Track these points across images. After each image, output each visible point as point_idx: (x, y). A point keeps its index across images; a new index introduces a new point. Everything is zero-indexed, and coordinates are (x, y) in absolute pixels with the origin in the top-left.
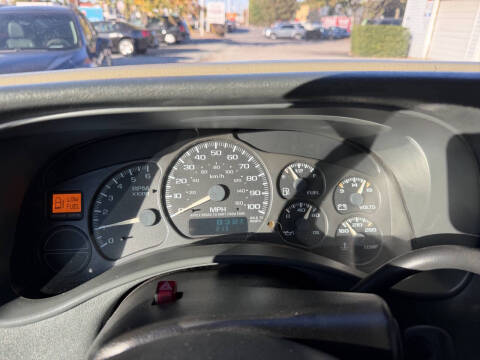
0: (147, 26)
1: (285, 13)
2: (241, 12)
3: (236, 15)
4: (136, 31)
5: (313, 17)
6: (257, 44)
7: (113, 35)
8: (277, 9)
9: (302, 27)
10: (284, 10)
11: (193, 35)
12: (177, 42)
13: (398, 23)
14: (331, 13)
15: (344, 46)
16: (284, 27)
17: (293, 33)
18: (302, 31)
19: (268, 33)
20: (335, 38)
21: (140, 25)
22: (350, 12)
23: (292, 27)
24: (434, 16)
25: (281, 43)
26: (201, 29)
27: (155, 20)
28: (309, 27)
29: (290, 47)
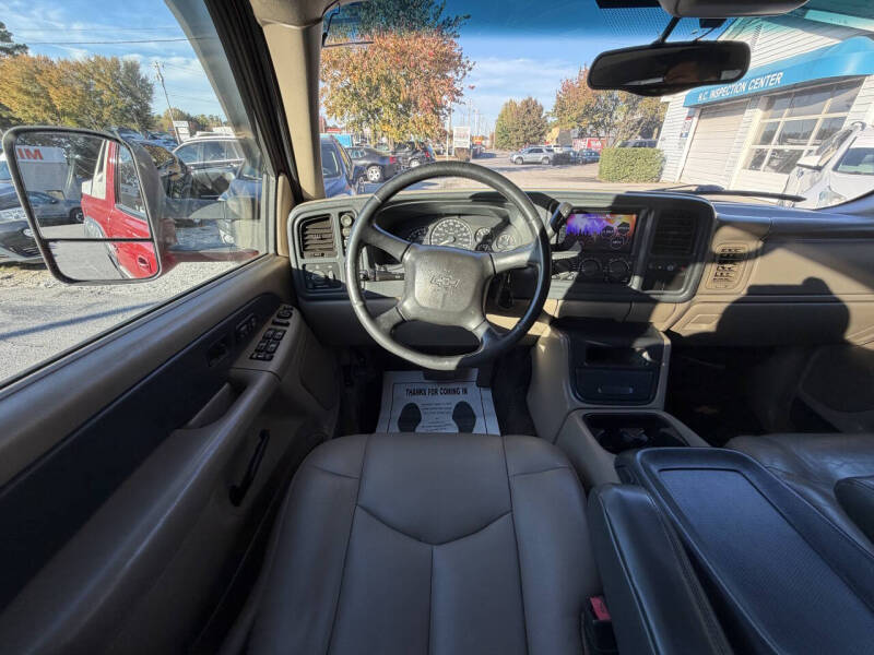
0: (394, 153)
1: (535, 135)
2: (488, 136)
3: (483, 138)
4: (383, 158)
5: (563, 140)
7: (362, 162)
8: (526, 131)
9: (552, 151)
10: (532, 133)
13: (653, 145)
14: (582, 135)
15: (591, 170)
16: (531, 151)
17: (540, 157)
18: (551, 155)
19: (515, 157)
20: (585, 162)
21: (387, 151)
22: (602, 133)
23: (541, 151)
24: (691, 135)
25: (526, 168)
26: (446, 154)
27: (400, 146)
28: (558, 151)
29: (535, 172)
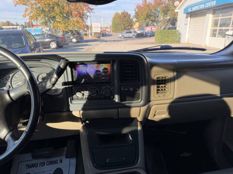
0: (63, 35)
1: (128, 26)
2: (109, 27)
3: (107, 28)
4: (57, 38)
5: (140, 27)
6: (115, 41)
7: (47, 40)
8: (124, 25)
9: (136, 32)
10: (127, 25)
11: (85, 38)
12: (78, 42)
13: (175, 28)
14: (147, 25)
15: (152, 40)
16: (127, 33)
17: (131, 35)
18: (135, 34)
19: (120, 36)
20: (150, 36)
21: (60, 34)
22: (155, 24)
23: (131, 32)
24: (188, 25)
25: (125, 40)
26: (90, 35)
27: (67, 32)
28: (138, 32)
29: (129, 41)
